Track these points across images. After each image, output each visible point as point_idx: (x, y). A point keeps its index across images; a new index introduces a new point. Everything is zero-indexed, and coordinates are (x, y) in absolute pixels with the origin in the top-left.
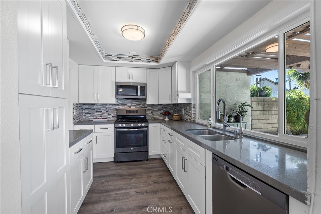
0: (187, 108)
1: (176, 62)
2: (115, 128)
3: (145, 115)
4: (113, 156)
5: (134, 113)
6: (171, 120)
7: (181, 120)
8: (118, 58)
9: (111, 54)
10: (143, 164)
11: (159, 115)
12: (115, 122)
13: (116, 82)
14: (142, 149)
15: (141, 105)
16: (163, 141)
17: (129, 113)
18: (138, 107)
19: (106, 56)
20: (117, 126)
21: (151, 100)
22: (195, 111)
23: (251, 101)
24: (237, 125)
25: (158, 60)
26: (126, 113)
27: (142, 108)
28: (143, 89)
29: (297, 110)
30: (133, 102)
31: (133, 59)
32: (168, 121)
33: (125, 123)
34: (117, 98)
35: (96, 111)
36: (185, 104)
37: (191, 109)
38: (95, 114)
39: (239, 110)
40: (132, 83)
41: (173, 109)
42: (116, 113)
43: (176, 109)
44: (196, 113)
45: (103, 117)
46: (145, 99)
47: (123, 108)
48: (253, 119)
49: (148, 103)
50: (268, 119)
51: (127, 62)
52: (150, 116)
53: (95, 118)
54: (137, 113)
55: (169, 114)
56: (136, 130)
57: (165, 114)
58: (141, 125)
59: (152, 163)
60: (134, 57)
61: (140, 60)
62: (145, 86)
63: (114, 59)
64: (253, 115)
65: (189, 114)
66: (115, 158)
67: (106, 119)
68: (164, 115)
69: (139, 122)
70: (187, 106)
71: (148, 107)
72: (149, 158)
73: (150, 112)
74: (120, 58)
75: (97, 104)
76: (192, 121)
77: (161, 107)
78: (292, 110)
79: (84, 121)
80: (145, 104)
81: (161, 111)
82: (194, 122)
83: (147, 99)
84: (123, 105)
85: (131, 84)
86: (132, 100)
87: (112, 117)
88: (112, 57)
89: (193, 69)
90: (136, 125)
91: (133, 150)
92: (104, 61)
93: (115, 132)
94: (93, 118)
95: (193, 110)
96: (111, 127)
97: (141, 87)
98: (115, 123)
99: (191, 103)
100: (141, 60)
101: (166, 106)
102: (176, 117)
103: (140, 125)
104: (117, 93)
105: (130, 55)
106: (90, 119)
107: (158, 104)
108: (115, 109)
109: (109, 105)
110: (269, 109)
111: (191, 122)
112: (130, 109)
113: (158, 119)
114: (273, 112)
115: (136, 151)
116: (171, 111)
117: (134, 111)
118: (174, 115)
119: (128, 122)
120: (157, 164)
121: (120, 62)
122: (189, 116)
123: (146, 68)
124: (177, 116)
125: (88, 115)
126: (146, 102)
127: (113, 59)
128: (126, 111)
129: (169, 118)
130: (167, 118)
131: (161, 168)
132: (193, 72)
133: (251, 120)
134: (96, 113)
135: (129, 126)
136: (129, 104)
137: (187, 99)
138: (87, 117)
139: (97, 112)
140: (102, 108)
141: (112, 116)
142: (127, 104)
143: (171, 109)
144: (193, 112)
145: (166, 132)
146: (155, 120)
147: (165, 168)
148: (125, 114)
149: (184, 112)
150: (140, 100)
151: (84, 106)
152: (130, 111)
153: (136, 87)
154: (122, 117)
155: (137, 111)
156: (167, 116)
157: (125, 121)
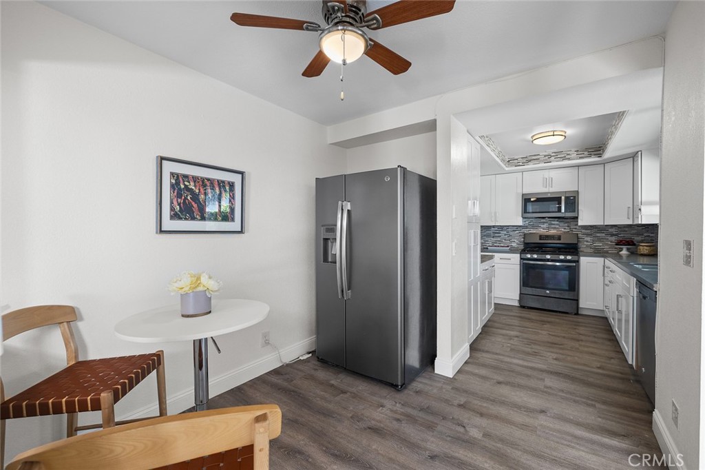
1: (638, 152)
2: (521, 259)
3: (577, 244)
4: (518, 298)
5: (554, 240)
6: (634, 254)
8: (527, 162)
9: (516, 157)
11: (607, 244)
12: (522, 251)
13: (523, 195)
14: (567, 295)
15: (568, 227)
17: (545, 240)
18: (563, 230)
19: (509, 161)
20: (523, 256)
21: (587, 217)
25: (601, 152)
26: (540, 239)
27: (570, 232)
28: (572, 201)
30: (553, 223)
31: (553, 158)
32: (628, 256)
33: (535, 253)
34: (524, 218)
35: (492, 235)
40: (551, 193)
41: (646, 234)
42: (523, 239)
43: (652, 235)
45: (502, 245)
46: (576, 218)
47: (535, 231)
49: (580, 223)
51: (543, 165)
52: (587, 246)
53: (491, 245)
54: (559, 239)
55: (630, 243)
56: (556, 264)
57: (621, 243)
58: (565, 257)
60: (553, 154)
61: (564, 159)
62: (575, 197)
63: (521, 164)
66: (520, 301)
67: (507, 247)
68: (616, 245)
69: (561, 253)
71: (583, 231)
72: (579, 312)
73: (588, 239)
74: (530, 161)
75: (494, 227)
77: (613, 230)
80: (576, 225)
81: (613, 239)
83: (580, 218)
84: (533, 227)
85: (549, 196)
86: (551, 220)
87: (516, 244)
88: (519, 162)
90: (555, 257)
91: (550, 294)
92: (507, 169)
93: (520, 265)
94: (488, 245)
96: (516, 258)
97: (567, 198)
100: (567, 157)
101: (627, 229)
102: (643, 249)
103: (562, 257)
104: (525, 211)
105: (546, 154)
106: (484, 247)
107: (604, 226)
108: (521, 233)
109: (511, 227)
112: (548, 234)
113: (606, 252)
115: (555, 296)
116: (635, 238)
117: (554, 237)
118: (641, 246)
119: (542, 253)
121: (531, 166)
123: (579, 166)
124: (648, 248)
126: (577, 222)
127: (519, 164)
128: (540, 236)
129: (628, 251)
130: (625, 250)
134: (492, 239)
135: (544, 258)
136: (545, 226)
139: (493, 237)
140: (502, 232)
141: (516, 242)
142: (542, 226)
146: (598, 253)
148: (538, 241)
150: (566, 219)
152: (547, 237)
153: (558, 200)
154: (533, 245)
155: (560, 236)
156: (625, 248)
157: (537, 251)
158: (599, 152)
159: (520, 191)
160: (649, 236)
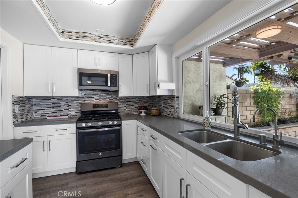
0: (168, 100)
1: (155, 45)
2: (77, 128)
3: (117, 110)
4: (75, 166)
5: (103, 108)
6: (148, 114)
7: (160, 115)
8: (81, 37)
9: (70, 30)
10: (115, 173)
11: (133, 109)
12: (78, 120)
13: (79, 69)
14: (114, 153)
15: (112, 98)
16: (142, 143)
17: (97, 108)
18: (108, 100)
19: (63, 32)
20: (79, 125)
21: (124, 91)
22: (178, 104)
23: (227, 93)
24: (216, 118)
25: (133, 43)
26: (94, 107)
27: (113, 102)
28: (115, 78)
29: (268, 101)
30: (102, 94)
31: (101, 39)
32: (145, 116)
33: (90, 121)
34: (80, 90)
35: (52, 105)
36: (164, 96)
37: (174, 102)
38: (50, 110)
39: (218, 103)
40: (101, 70)
41: (150, 102)
42: (80, 108)
43: (152, 102)
44: (180, 107)
45: (62, 114)
46: (117, 91)
47: (89, 101)
48: (229, 112)
49: (120, 95)
50: (242, 111)
51: (93, 43)
52: (123, 111)
53: (50, 115)
54: (107, 107)
55: (145, 108)
56: (106, 129)
57: (141, 108)
58: (113, 123)
59: (127, 171)
60: (102, 36)
61: (110, 42)
62: (116, 75)
63: (75, 38)
64: (229, 107)
65: (170, 108)
66: (77, 167)
67: (66, 116)
68: (139, 109)
69: (109, 119)
70: (168, 99)
71: (121, 100)
72: (122, 163)
73: (123, 106)
74: (83, 37)
75: (53, 97)
76: (176, 117)
77: (135, 100)
78: (263, 101)
79: (35, 119)
80: (117, 96)
81: (136, 105)
82: (178, 118)
83: (120, 91)
84: (89, 98)
85: (99, 72)
86: (101, 92)
87: (74, 113)
88: (73, 35)
89: (176, 54)
90: (105, 123)
91: (102, 155)
92: (61, 39)
93: (76, 133)
94: (47, 115)
95: (176, 103)
96: (71, 128)
97: (112, 76)
98: (76, 121)
99: (173, 94)
100: (112, 41)
101: (142, 99)
102: (154, 111)
103: (110, 123)
104: (81, 83)
105: (97, 34)
106: (44, 117)
107: (133, 97)
108: (79, 103)
109: (70, 98)
110: (243, 101)
111: (174, 118)
112: (98, 103)
113: (133, 114)
114: (246, 103)
115: (106, 156)
116: (147, 105)
117: (103, 106)
118: (152, 110)
119: (95, 121)
120: (133, 172)
121: (83, 41)
122: (171, 111)
123: (119, 53)
124: (156, 111)
125: (41, 111)
126: (118, 94)
127: (73, 37)
128: (93, 105)
129: (145, 113)
130: (143, 112)
131: (139, 179)
132: (176, 57)
133: (228, 112)
134: (52, 109)
135: (96, 125)
136: (97, 97)
137: (169, 90)
138: (39, 114)
139: (53, 107)
140: (61, 103)
142: (95, 97)
143: (147, 102)
144: (176, 106)
145: (146, 132)
146: (129, 116)
147: (144, 177)
148: (91, 109)
149: (163, 106)
150: (111, 92)
151: (34, 100)
152: (98, 106)
153: (106, 76)
154: (88, 113)
155: (107, 105)
156: (143, 111)
157: (91, 119)
158: (131, 43)
159: (76, 66)
160: (151, 103)
